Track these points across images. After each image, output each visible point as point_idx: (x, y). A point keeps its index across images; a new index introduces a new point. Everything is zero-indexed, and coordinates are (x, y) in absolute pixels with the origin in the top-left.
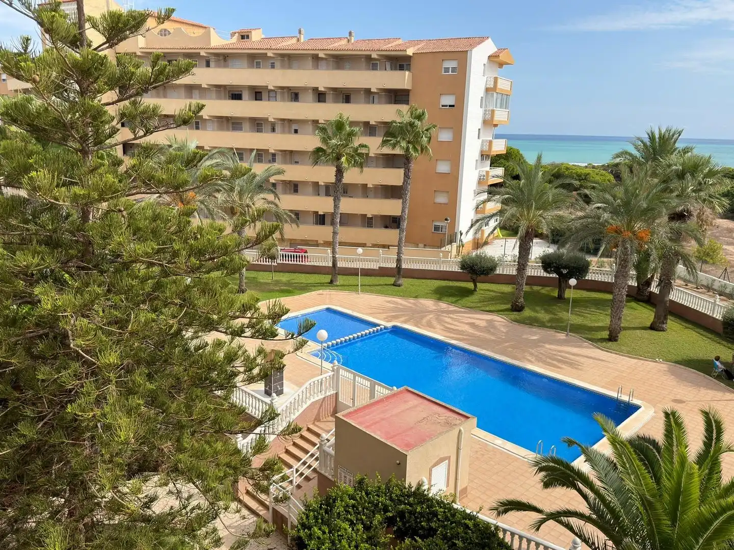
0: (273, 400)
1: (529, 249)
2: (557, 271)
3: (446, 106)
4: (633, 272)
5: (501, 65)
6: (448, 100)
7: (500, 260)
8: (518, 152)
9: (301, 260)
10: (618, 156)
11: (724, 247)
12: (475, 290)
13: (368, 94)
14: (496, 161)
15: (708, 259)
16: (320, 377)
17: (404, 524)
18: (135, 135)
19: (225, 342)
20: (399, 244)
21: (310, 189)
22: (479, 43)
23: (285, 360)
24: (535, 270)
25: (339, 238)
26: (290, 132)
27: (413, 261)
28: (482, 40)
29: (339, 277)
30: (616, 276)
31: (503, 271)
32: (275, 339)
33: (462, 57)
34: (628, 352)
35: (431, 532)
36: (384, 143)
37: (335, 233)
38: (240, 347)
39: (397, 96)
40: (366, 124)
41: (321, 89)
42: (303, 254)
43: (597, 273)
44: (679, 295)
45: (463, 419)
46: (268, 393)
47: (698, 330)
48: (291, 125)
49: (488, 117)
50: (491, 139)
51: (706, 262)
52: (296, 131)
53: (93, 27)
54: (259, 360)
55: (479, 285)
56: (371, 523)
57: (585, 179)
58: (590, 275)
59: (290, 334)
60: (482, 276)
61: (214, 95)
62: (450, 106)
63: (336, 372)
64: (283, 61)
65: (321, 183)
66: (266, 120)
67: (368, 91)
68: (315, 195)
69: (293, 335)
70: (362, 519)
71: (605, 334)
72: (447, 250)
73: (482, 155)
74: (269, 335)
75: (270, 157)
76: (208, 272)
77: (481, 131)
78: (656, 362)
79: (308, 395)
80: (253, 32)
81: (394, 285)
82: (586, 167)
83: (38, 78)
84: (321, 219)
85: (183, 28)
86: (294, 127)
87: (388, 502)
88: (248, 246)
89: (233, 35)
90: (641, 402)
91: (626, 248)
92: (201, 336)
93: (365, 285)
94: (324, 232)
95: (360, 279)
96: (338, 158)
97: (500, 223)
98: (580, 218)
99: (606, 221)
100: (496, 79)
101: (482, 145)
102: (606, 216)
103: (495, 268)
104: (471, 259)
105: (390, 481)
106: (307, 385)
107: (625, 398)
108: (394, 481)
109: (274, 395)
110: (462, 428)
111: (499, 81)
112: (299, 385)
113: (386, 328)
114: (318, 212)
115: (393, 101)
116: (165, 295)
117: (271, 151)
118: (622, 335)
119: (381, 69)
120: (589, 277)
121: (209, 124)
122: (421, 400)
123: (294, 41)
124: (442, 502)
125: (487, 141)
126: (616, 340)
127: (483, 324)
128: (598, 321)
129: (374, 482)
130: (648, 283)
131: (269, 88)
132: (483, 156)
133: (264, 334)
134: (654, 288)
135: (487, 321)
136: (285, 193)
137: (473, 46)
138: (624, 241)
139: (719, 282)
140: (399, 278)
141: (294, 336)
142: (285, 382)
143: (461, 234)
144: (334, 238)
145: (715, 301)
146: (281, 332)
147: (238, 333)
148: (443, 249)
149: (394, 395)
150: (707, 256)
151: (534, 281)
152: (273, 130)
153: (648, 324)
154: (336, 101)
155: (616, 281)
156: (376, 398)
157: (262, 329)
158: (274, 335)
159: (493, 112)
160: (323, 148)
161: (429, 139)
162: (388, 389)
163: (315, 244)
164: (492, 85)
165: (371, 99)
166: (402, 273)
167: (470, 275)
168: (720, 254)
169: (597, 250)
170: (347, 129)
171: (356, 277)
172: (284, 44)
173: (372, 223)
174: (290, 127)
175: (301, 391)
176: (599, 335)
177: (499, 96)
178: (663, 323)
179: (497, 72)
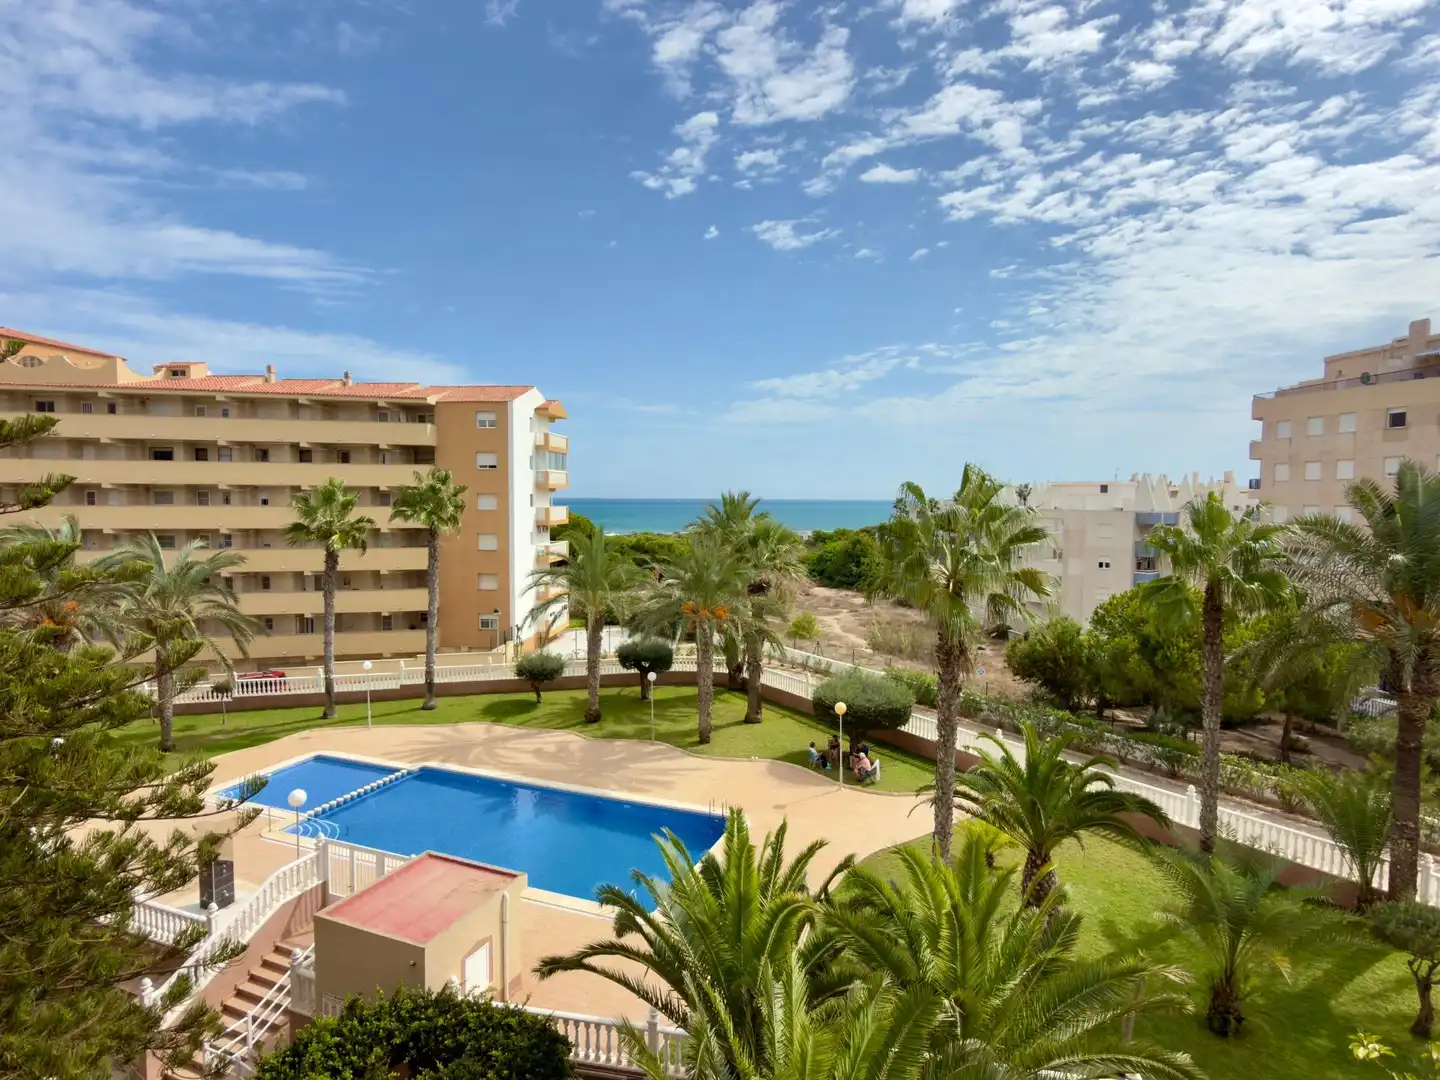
0: (211, 914)
1: (601, 641)
2: (638, 665)
3: (486, 466)
4: (720, 657)
5: (552, 419)
6: (487, 459)
7: (568, 659)
9: (273, 688)
11: (820, 618)
12: (539, 702)
13: (376, 453)
14: (557, 533)
15: (803, 634)
16: (294, 864)
17: (419, 1050)
19: (114, 833)
20: (428, 650)
21: (290, 582)
22: (522, 393)
24: (611, 667)
25: (334, 650)
26: (254, 504)
27: (451, 673)
28: (525, 389)
29: (337, 708)
30: (699, 664)
31: (571, 673)
33: (502, 408)
35: (458, 1050)
36: (396, 514)
37: (327, 644)
38: (140, 837)
39: (418, 454)
40: (374, 490)
41: (303, 445)
42: (278, 679)
43: (682, 663)
44: (773, 677)
45: (509, 880)
46: (206, 906)
47: (796, 717)
48: (254, 494)
49: (541, 480)
50: (548, 506)
51: (802, 637)
52: (265, 502)
55: (543, 694)
56: (366, 1063)
58: (675, 665)
60: (546, 682)
61: (123, 452)
62: (490, 467)
63: (322, 850)
64: (241, 407)
65: (307, 573)
66: (213, 488)
67: (375, 449)
68: (298, 591)
69: (230, 804)
70: (351, 1062)
71: (696, 738)
72: (499, 651)
73: (538, 527)
74: (189, 809)
75: (222, 541)
77: (534, 497)
78: (752, 761)
79: (275, 894)
80: (193, 368)
81: (423, 708)
84: (305, 624)
85: (67, 358)
86: (261, 496)
87: (394, 1025)
89: (157, 369)
91: (704, 630)
93: (379, 715)
94: (312, 644)
95: (369, 709)
96: (327, 538)
99: (679, 600)
100: (546, 436)
101: (537, 514)
102: (677, 593)
103: (562, 669)
104: (532, 661)
105: (398, 992)
106: (272, 878)
107: (717, 811)
108: (403, 989)
109: (216, 907)
110: (506, 893)
111: (552, 438)
112: (259, 881)
113: (409, 773)
114: (303, 615)
115: (413, 458)
117: (224, 531)
118: (713, 735)
119: (393, 420)
120: (675, 668)
121: (112, 496)
122: (450, 866)
123: (260, 381)
124: (476, 1003)
125: (542, 509)
126: (709, 742)
127: (552, 748)
128: (687, 723)
129: (375, 998)
130: (739, 669)
131: (220, 443)
132: (541, 527)
133: (179, 809)
134: (745, 674)
135: (556, 743)
136: (246, 590)
137: (514, 396)
138: (701, 622)
139: (813, 659)
140: (431, 698)
141: (235, 804)
142: (237, 882)
143: (518, 629)
144: (325, 650)
146: (209, 804)
147: (135, 814)
148: (494, 651)
149: (413, 865)
150: (801, 631)
151: (610, 681)
152: (227, 501)
153: (743, 718)
154: (328, 460)
155: (699, 670)
156: (386, 875)
157: (177, 802)
158: (198, 807)
159: (546, 474)
160: (306, 524)
161: (459, 508)
162: (404, 859)
163: (300, 662)
164: (542, 443)
165: (381, 458)
166: (434, 690)
167: (529, 682)
168: (818, 627)
169: (675, 634)
170: (341, 498)
171: (363, 705)
172: (243, 385)
173: (390, 623)
174: (254, 497)
175: (261, 889)
176: (689, 740)
177: (553, 455)
178: (758, 713)
179: (548, 427)
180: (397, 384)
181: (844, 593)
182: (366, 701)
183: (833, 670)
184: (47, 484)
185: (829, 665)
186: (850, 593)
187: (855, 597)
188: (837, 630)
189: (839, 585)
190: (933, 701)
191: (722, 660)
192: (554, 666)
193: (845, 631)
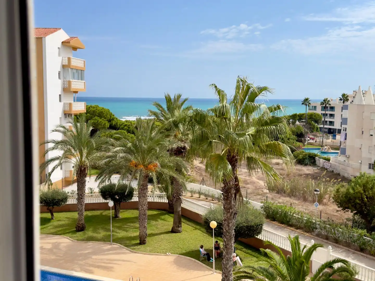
2: (112, 197)
5: (75, 48)
12: (52, 219)
22: (52, 33)
28: (56, 30)
30: (139, 197)
49: (66, 86)
50: (71, 102)
55: (55, 214)
60: (56, 207)
71: (138, 241)
73: (65, 114)
77: (62, 96)
78: (167, 255)
100: (69, 59)
101: (64, 107)
111: (72, 60)
118: (148, 239)
125: (67, 103)
126: (144, 244)
135: (53, 243)
137: (47, 34)
151: (90, 207)
153: (170, 230)
155: (139, 201)
159: (69, 82)
164: (67, 63)
176: (134, 242)
177: (74, 71)
178: (179, 227)
179: (70, 54)
191: (165, 195)
192: (60, 198)
193: (258, 179)
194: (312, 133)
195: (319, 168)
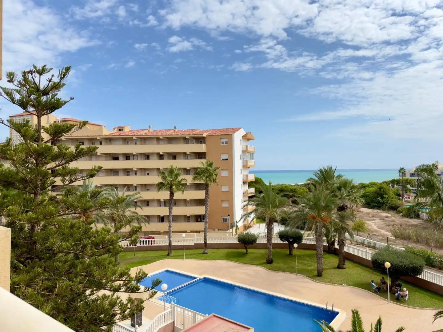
0: (136, 329)
1: (272, 229)
2: (287, 240)
3: (224, 159)
4: (325, 238)
5: (248, 140)
6: (225, 156)
7: (258, 236)
8: (261, 179)
9: (151, 243)
10: (309, 180)
11: (367, 222)
12: (247, 253)
13: (185, 155)
14: (250, 184)
15: (360, 229)
16: (163, 313)
18: (64, 184)
19: (109, 296)
20: (205, 230)
21: (156, 203)
22: (237, 131)
23: (144, 304)
24: (276, 240)
25: (172, 229)
26: (144, 175)
27: (213, 239)
28: (238, 129)
29: (173, 251)
30: (316, 241)
31: (260, 242)
32: (139, 291)
33: (230, 137)
34: (329, 282)
36: (195, 178)
37: (170, 227)
38: (118, 298)
39: (200, 155)
40: (185, 169)
41: (161, 153)
42: (152, 240)
43: (307, 240)
44: (349, 249)
45: (246, 330)
46: (133, 325)
48: (145, 171)
49: (245, 164)
50: (247, 174)
51: (360, 231)
52: (148, 174)
53: (45, 132)
54: (129, 306)
55: (248, 250)
57: (295, 191)
58: (304, 241)
59: (147, 288)
60: (250, 245)
61: (104, 158)
62: (226, 159)
63: (173, 308)
64: (141, 141)
65: (162, 200)
66: (132, 170)
67: (185, 154)
68: (159, 206)
69: (148, 289)
71: (316, 273)
72: (230, 231)
73: (244, 182)
74: (135, 289)
75: (134, 188)
76: (100, 255)
77: (242, 170)
78: (343, 286)
79: (157, 324)
80: (125, 128)
81: (203, 253)
82: (294, 186)
83: (15, 159)
84: (162, 219)
85: (89, 126)
86: (147, 172)
88: (124, 239)
89: (114, 129)
90: (339, 309)
91: (317, 226)
92: (95, 293)
93: (188, 255)
94: (164, 226)
95: (184, 252)
96: (171, 187)
97: (256, 216)
98: (296, 211)
99: (307, 213)
100: (247, 147)
101: (243, 177)
102: (307, 210)
103: (256, 240)
104: (243, 236)
106: (156, 318)
107: (330, 308)
109: (137, 326)
111: (248, 147)
112: (151, 318)
113: (200, 279)
114: (160, 215)
115: (198, 157)
116: (77, 271)
117: (135, 185)
118: (324, 272)
119: (191, 143)
120: (304, 242)
121: (100, 173)
122: (222, 321)
123: (147, 131)
125: (245, 175)
126: (321, 276)
128: (311, 266)
130: (333, 243)
131: (134, 154)
133: (132, 289)
134: (336, 246)
137: (234, 132)
138: (316, 222)
139: (367, 241)
140: (206, 249)
141: (150, 289)
142: (143, 317)
143: (237, 223)
144: (169, 229)
145: (367, 251)
146: (142, 288)
147: (117, 290)
148: (228, 231)
149: (207, 320)
150: (359, 228)
151: (276, 246)
152: (136, 174)
153: (336, 265)
154: (169, 159)
155: (317, 244)
156: (197, 322)
157: (131, 286)
158: (138, 289)
159: (247, 161)
160: (163, 182)
161: (216, 175)
162: (203, 316)
163: (159, 233)
164: (245, 149)
165: (187, 157)
166: (207, 246)
167: (243, 245)
168: (366, 226)
169: (304, 227)
170: (176, 172)
171: (182, 251)
172: (141, 133)
173: (189, 220)
174: (145, 172)
175: (153, 322)
176: (313, 274)
177: (249, 154)
178: (343, 264)
179: (247, 143)
180: (192, 130)
181: (376, 211)
182: (183, 249)
183: (377, 246)
184: (94, 169)
185: (375, 244)
186: (379, 211)
187: (382, 213)
188: (375, 228)
189: (373, 207)
190: (432, 264)
191: (325, 239)
192: (253, 239)
193: (379, 228)
194: (407, 194)
195: (423, 220)
